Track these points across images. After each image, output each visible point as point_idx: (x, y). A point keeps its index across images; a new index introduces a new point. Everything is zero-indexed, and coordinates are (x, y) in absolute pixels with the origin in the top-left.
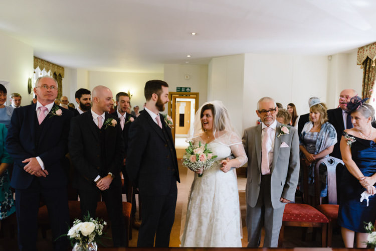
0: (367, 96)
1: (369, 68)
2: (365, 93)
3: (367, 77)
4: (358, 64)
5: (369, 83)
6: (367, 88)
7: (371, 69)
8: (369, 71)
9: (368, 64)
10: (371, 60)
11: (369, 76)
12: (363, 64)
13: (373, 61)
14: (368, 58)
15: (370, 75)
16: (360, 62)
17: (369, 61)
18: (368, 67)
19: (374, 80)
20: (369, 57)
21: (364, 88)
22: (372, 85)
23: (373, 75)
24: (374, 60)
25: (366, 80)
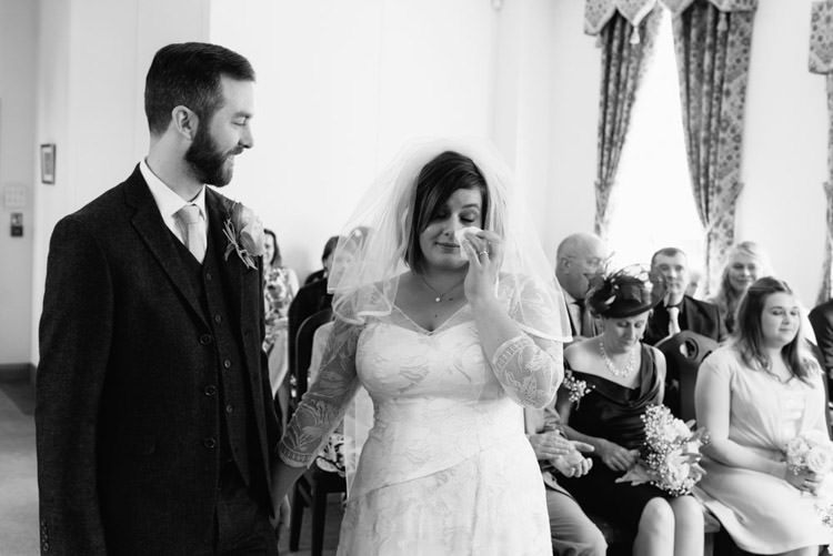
0: (615, 138)
1: (621, 48)
2: (608, 128)
3: (613, 75)
4: (586, 32)
5: (621, 96)
6: (615, 115)
7: (625, 53)
8: (620, 59)
9: (617, 33)
10: (624, 21)
11: (618, 74)
12: (602, 33)
13: (632, 28)
14: (617, 13)
15: (623, 71)
16: (595, 25)
17: (618, 25)
18: (616, 43)
19: (635, 88)
20: (623, 12)
21: (605, 114)
22: (630, 105)
23: (631, 72)
24: (636, 22)
25: (612, 86)
